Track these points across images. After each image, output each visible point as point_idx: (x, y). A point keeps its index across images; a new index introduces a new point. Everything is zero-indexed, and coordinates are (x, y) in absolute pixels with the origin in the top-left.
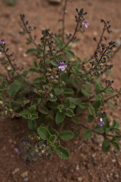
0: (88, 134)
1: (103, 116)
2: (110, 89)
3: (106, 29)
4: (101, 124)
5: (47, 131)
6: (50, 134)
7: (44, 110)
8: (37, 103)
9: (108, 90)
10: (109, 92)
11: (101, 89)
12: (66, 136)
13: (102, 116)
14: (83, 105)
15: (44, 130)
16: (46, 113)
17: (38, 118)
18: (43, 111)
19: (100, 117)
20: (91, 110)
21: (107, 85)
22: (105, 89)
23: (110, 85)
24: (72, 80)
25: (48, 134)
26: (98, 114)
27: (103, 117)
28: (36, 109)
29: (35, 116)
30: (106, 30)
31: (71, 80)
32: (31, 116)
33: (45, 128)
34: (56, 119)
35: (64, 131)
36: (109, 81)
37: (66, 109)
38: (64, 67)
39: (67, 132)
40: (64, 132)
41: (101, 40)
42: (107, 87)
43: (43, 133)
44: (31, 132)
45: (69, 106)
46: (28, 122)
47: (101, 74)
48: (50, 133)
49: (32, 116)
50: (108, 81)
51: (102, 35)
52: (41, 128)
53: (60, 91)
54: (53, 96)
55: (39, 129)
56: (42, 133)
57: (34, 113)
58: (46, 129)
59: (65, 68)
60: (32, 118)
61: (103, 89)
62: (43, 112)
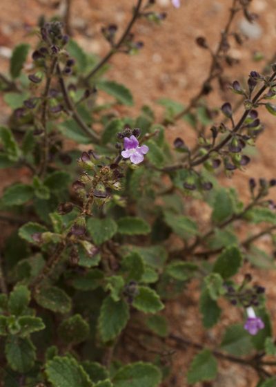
0: (205, 367)
1: (256, 301)
2: (267, 206)
3: (238, 10)
4: (252, 327)
5: (79, 370)
6: (89, 380)
7: (54, 300)
8: (28, 275)
9: (257, 212)
10: (263, 218)
11: (237, 211)
12: (135, 381)
13: (251, 299)
14: (180, 268)
15: (66, 366)
16: (63, 307)
17: (44, 327)
18: (53, 303)
19: (246, 303)
20: (212, 284)
21: (256, 193)
22: (249, 208)
23: (263, 193)
24: (140, 186)
25: (80, 380)
26: (238, 296)
27: (255, 304)
28: (29, 299)
29: (32, 323)
30: (241, 12)
31: (139, 189)
32: (17, 323)
33: (69, 363)
34: (101, 324)
35: (130, 365)
36: (262, 182)
37: (132, 287)
38: (139, 151)
39: (139, 366)
40: (129, 368)
41: (224, 45)
42: (256, 201)
43: (65, 378)
44: (21, 379)
45: (138, 278)
46: (7, 346)
47: (244, 162)
48: (88, 376)
49: (22, 323)
50: (257, 182)
51: (227, 29)
52: (57, 361)
53: (106, 228)
54: (94, 249)
55: (51, 366)
56: (62, 378)
57: (24, 312)
58: (72, 363)
59: (141, 156)
60: (23, 329)
61: (242, 210)
62: (52, 305)
